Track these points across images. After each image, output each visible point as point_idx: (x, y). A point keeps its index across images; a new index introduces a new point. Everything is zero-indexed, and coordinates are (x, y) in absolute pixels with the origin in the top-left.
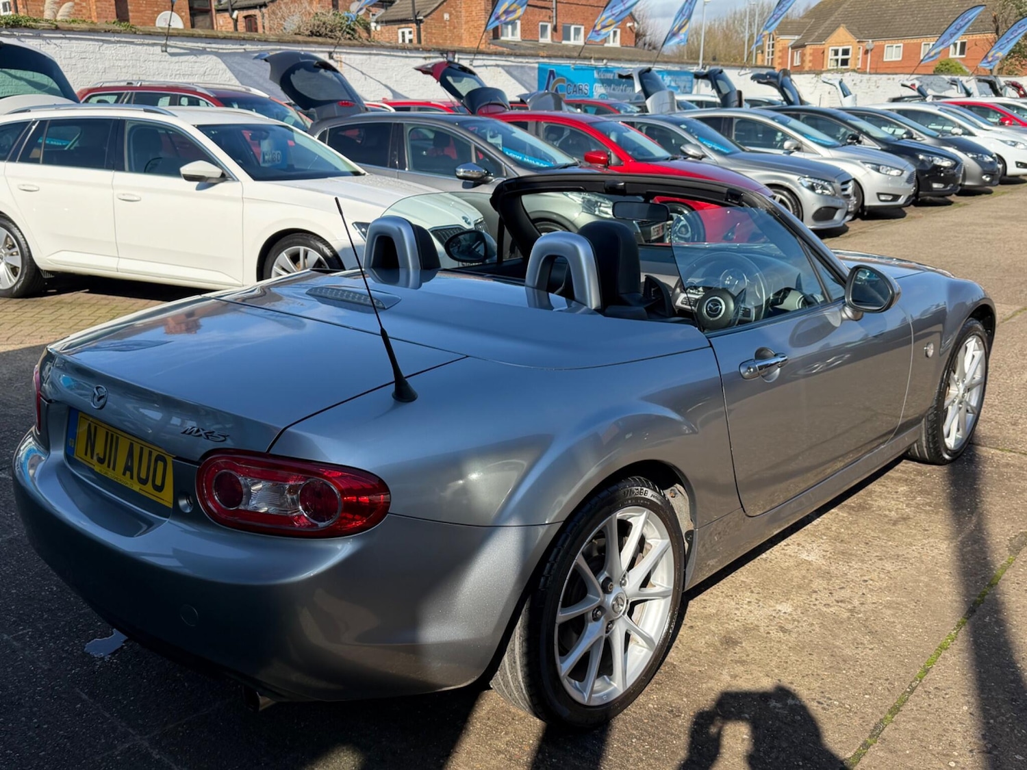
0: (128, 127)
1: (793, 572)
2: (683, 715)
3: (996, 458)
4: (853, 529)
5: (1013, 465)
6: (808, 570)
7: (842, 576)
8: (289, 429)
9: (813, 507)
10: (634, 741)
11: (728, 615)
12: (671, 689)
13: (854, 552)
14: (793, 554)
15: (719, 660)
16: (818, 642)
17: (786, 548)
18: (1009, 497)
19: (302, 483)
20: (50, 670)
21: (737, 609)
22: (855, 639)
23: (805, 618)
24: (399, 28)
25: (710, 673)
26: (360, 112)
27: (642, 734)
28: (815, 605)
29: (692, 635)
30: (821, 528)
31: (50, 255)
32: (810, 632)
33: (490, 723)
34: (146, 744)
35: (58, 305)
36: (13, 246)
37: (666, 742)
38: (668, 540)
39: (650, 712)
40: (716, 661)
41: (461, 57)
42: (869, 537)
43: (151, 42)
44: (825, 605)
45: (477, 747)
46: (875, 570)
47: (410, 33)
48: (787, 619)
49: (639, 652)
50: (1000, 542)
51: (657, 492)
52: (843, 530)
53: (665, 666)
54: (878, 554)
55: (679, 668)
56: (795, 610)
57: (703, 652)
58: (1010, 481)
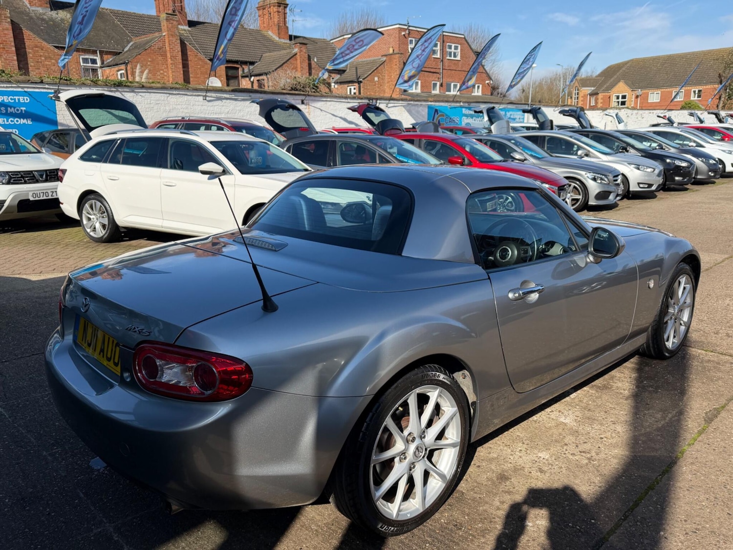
0: (171, 142)
1: (554, 431)
2: (463, 528)
3: (701, 356)
4: (597, 402)
5: (713, 361)
6: (563, 429)
7: (586, 434)
8: (189, 329)
9: (571, 386)
10: (427, 545)
11: (504, 459)
12: (458, 509)
13: (596, 418)
14: (555, 418)
15: (494, 491)
16: (563, 480)
17: (551, 413)
18: (708, 383)
19: (194, 365)
20: (65, 476)
21: (512, 455)
22: (590, 479)
23: (557, 463)
24: (348, 86)
25: (487, 499)
26: (312, 134)
27: (433, 541)
28: (565, 454)
29: (479, 472)
30: (576, 400)
31: (124, 218)
32: (559, 473)
33: (333, 527)
34: (112, 530)
35: (128, 247)
36: (104, 212)
37: (449, 547)
38: (456, 409)
39: (442, 525)
40: (492, 491)
41: (380, 102)
42: (608, 407)
43: (197, 94)
44: (572, 454)
45: (321, 544)
46: (609, 431)
47: (355, 89)
48: (544, 463)
49: (435, 484)
50: (699, 414)
51: (447, 375)
52: (590, 402)
53: (456, 493)
54: (612, 420)
55: (466, 495)
56: (550, 457)
57: (484, 484)
58: (709, 372)
